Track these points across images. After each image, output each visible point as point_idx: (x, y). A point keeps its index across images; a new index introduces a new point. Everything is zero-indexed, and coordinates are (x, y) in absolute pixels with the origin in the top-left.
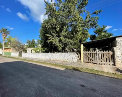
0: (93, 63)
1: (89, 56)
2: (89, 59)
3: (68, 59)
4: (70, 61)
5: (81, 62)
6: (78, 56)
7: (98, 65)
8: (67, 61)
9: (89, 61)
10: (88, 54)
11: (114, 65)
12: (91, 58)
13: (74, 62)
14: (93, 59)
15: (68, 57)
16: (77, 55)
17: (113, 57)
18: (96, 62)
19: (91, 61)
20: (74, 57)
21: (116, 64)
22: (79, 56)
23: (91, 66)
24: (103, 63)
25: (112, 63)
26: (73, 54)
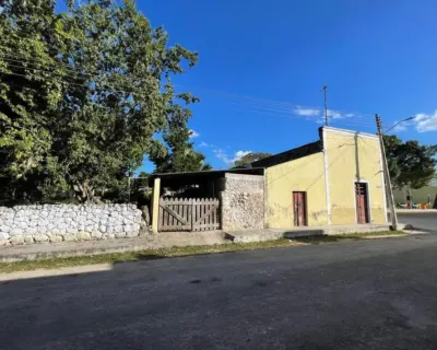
0: (182, 230)
1: (175, 212)
2: (175, 221)
3: (104, 229)
4: (113, 236)
5: (151, 232)
6: (144, 216)
7: (193, 233)
8: (99, 235)
9: (175, 227)
10: (171, 208)
11: (220, 228)
12: (179, 217)
13: (129, 235)
14: (185, 219)
15: (104, 222)
16: (139, 212)
17: (219, 211)
18: (189, 228)
19: (180, 226)
20: (131, 217)
21: (223, 227)
22: (147, 215)
23: (180, 240)
24: (203, 226)
25: (216, 225)
26: (125, 208)
